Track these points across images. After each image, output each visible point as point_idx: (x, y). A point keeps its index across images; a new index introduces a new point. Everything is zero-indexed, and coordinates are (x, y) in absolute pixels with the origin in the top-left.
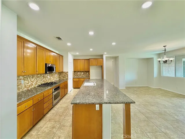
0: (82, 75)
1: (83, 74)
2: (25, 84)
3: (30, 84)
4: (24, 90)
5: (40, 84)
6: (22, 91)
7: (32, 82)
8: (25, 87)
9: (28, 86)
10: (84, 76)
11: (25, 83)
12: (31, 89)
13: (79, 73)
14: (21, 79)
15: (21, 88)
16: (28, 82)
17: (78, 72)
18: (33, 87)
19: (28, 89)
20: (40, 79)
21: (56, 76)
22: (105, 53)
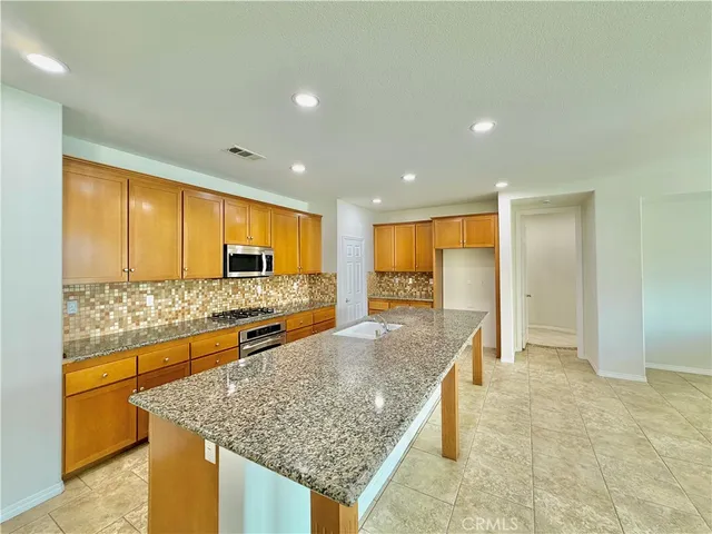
0: (408, 288)
1: (414, 286)
2: (160, 307)
3: (177, 308)
4: (156, 325)
5: (218, 310)
6: (149, 329)
7: (186, 304)
8: (160, 315)
9: (170, 313)
10: (418, 293)
11: (160, 304)
12: (183, 324)
13: (397, 280)
14: (146, 292)
15: (146, 320)
16: (170, 303)
17: (395, 274)
18: (188, 317)
19: (170, 324)
20: (221, 295)
21: (295, 287)
22: (501, 185)
